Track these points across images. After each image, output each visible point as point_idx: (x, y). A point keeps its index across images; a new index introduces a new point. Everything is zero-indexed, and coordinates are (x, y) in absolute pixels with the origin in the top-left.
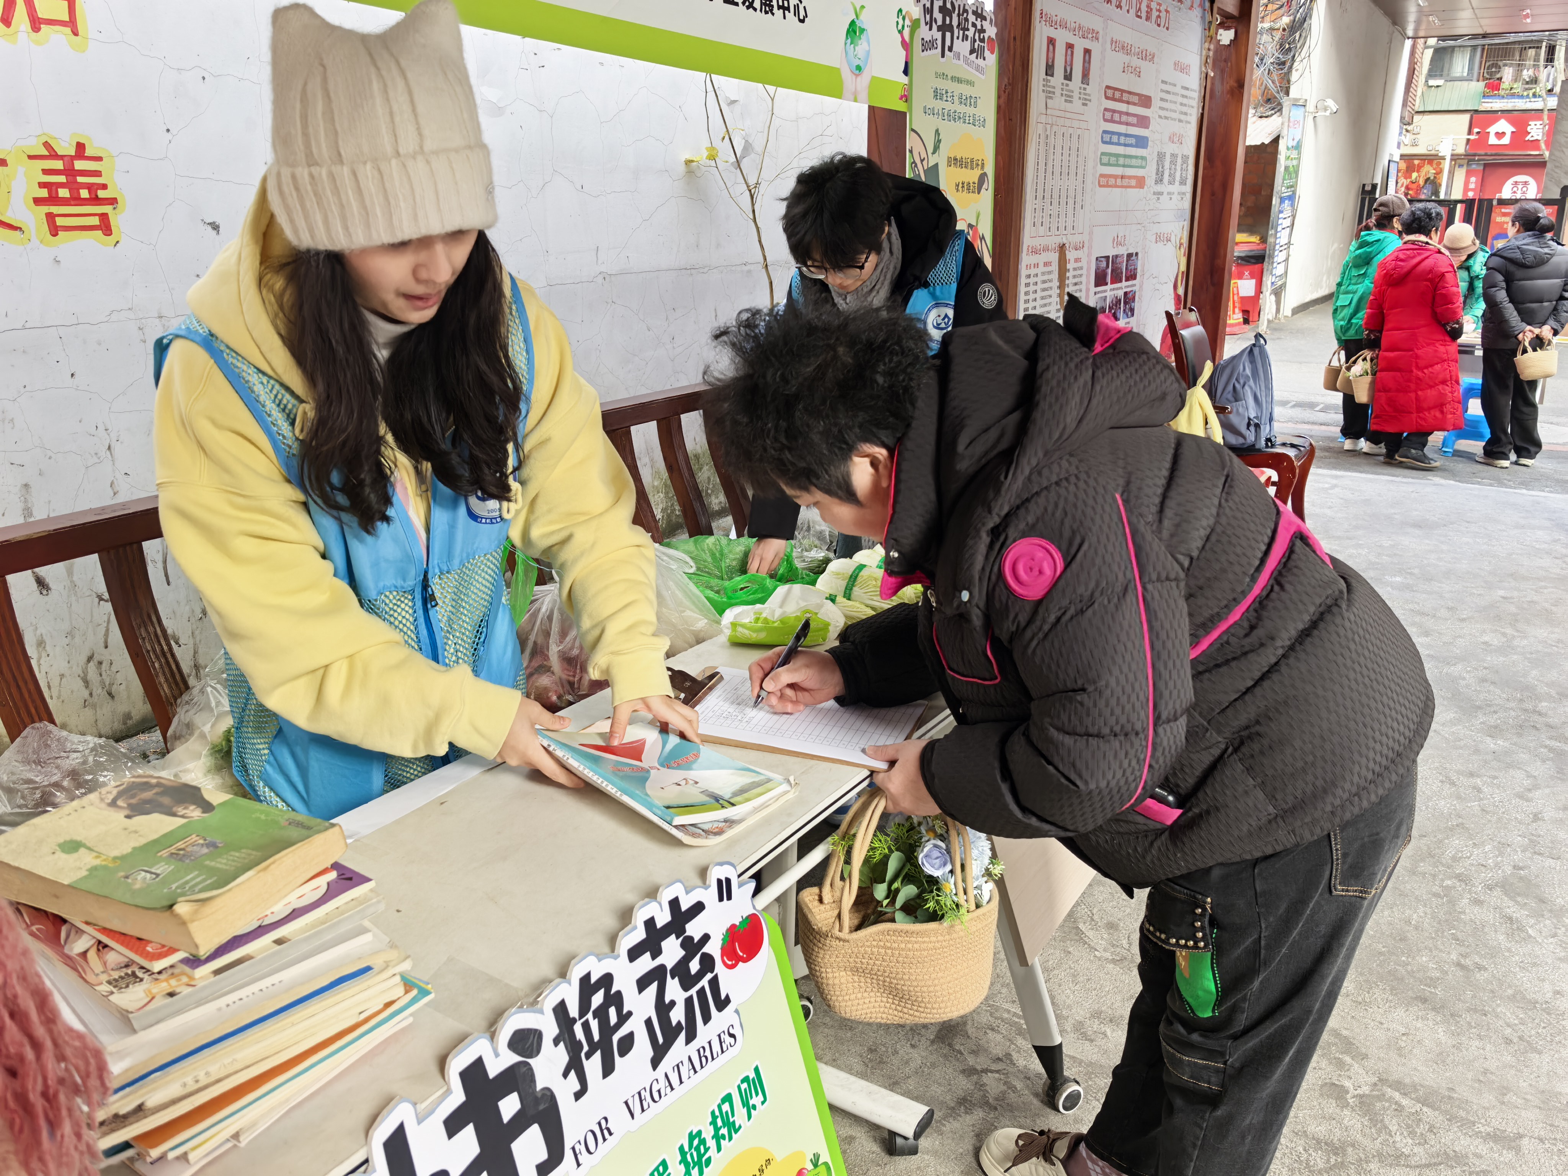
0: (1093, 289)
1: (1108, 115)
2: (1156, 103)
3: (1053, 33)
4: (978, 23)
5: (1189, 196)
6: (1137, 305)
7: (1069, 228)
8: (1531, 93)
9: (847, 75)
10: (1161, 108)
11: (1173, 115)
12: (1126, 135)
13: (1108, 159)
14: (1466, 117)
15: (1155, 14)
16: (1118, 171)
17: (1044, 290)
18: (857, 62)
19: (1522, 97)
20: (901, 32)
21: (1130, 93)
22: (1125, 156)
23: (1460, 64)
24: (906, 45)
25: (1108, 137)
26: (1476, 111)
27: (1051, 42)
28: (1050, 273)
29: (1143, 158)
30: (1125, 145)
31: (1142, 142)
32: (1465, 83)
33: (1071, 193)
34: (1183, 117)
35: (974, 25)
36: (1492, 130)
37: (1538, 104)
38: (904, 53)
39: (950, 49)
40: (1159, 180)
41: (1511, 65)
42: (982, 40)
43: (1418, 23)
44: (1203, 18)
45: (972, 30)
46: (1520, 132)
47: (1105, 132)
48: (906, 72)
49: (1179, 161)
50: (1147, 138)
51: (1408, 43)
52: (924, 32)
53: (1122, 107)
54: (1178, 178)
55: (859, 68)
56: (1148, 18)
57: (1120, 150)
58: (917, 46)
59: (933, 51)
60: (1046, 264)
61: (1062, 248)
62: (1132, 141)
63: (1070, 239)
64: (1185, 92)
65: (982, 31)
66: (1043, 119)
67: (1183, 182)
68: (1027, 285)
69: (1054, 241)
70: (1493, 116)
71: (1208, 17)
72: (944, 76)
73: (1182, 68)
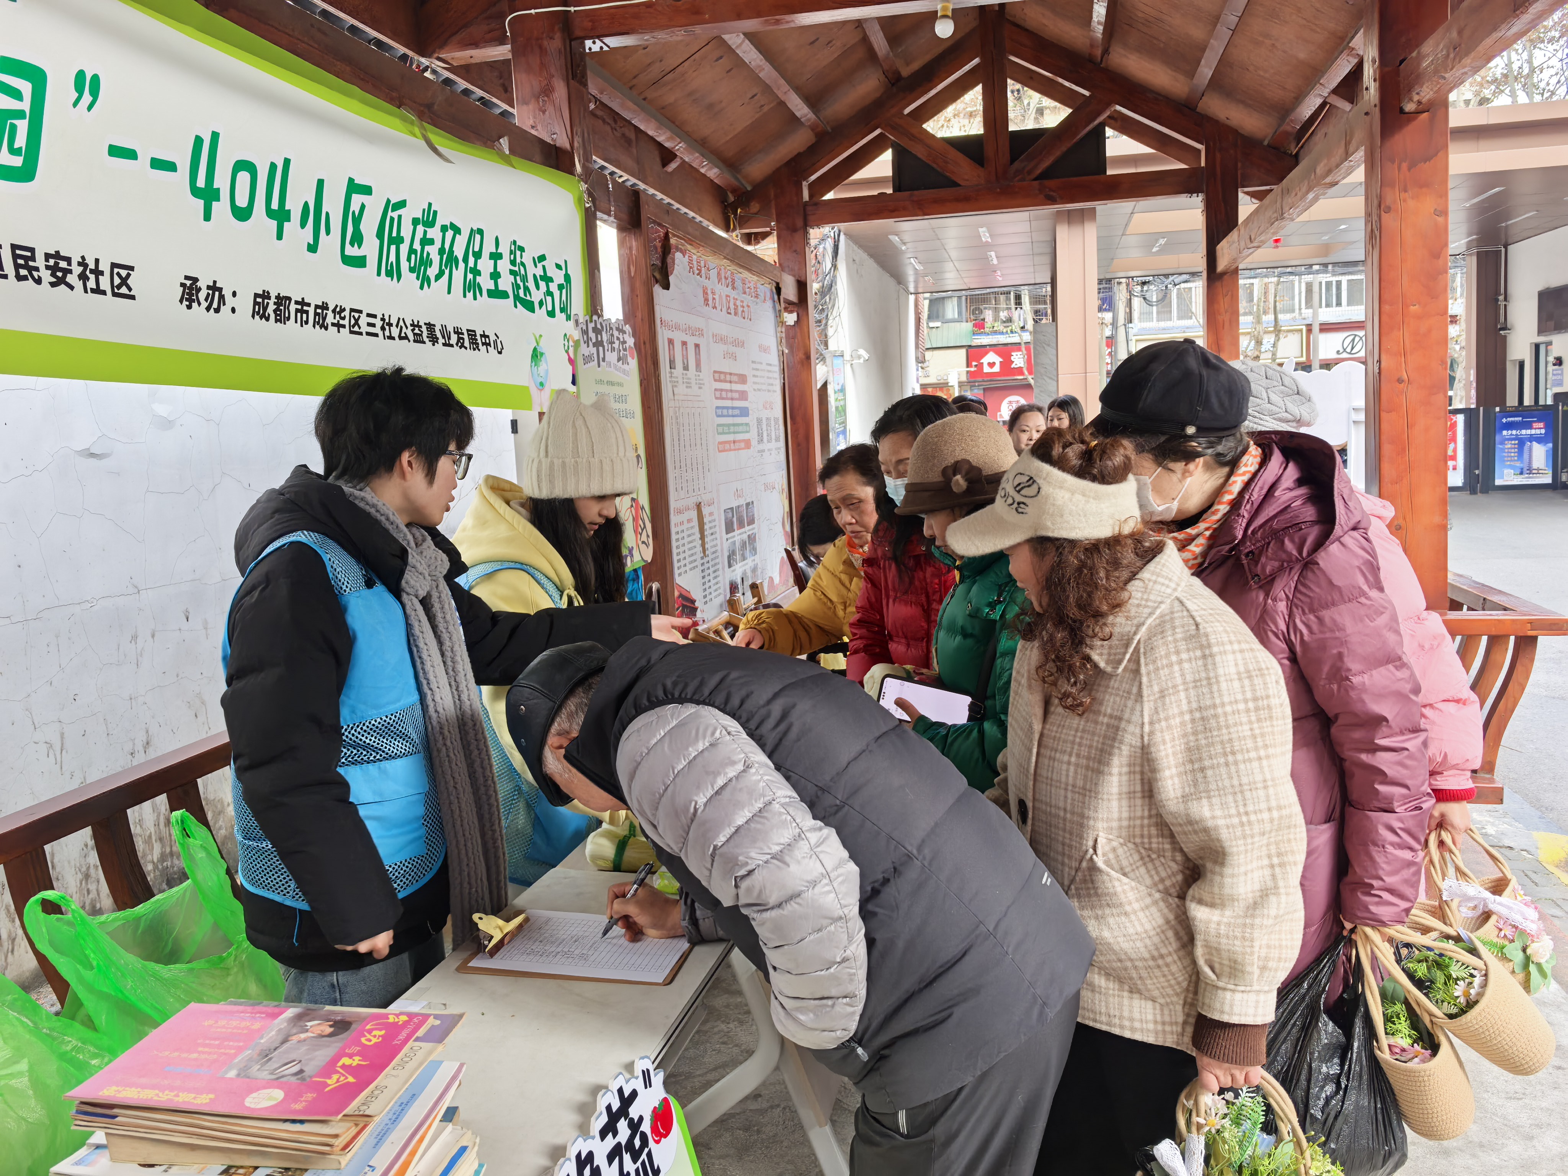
0: (725, 536)
1: (718, 394)
2: (750, 379)
3: (671, 335)
4: (621, 337)
5: (783, 450)
6: (758, 545)
7: (702, 489)
8: (1009, 329)
9: (534, 390)
10: (755, 383)
11: (764, 387)
12: (733, 408)
13: (722, 429)
14: (963, 352)
15: (740, 309)
16: (731, 437)
17: (689, 542)
18: (540, 380)
19: (1002, 333)
20: (567, 352)
21: (731, 374)
22: (734, 425)
23: (951, 309)
24: (571, 361)
25: (720, 412)
26: (970, 346)
27: (671, 342)
28: (692, 527)
29: (747, 424)
30: (733, 416)
31: (744, 412)
32: (958, 324)
33: (700, 461)
34: (770, 388)
35: (618, 339)
36: (985, 360)
37: (1015, 339)
38: (571, 367)
39: (604, 360)
40: (761, 441)
41: (990, 308)
42: (625, 350)
43: (916, 282)
44: (774, 307)
45: (617, 342)
46: (1007, 363)
47: (717, 408)
48: (574, 382)
49: (773, 422)
50: (747, 408)
51: (912, 298)
52: (585, 350)
53: (727, 386)
54: (773, 437)
55: (542, 384)
56: (736, 314)
57: (730, 420)
58: (580, 361)
59: (592, 364)
60: (689, 521)
61: (699, 506)
62: (737, 412)
63: (705, 498)
64: (769, 368)
65: (624, 342)
66: (672, 404)
67: (777, 440)
68: (677, 540)
69: (692, 502)
70: (983, 350)
71: (777, 305)
72: (601, 382)
73: (764, 349)
